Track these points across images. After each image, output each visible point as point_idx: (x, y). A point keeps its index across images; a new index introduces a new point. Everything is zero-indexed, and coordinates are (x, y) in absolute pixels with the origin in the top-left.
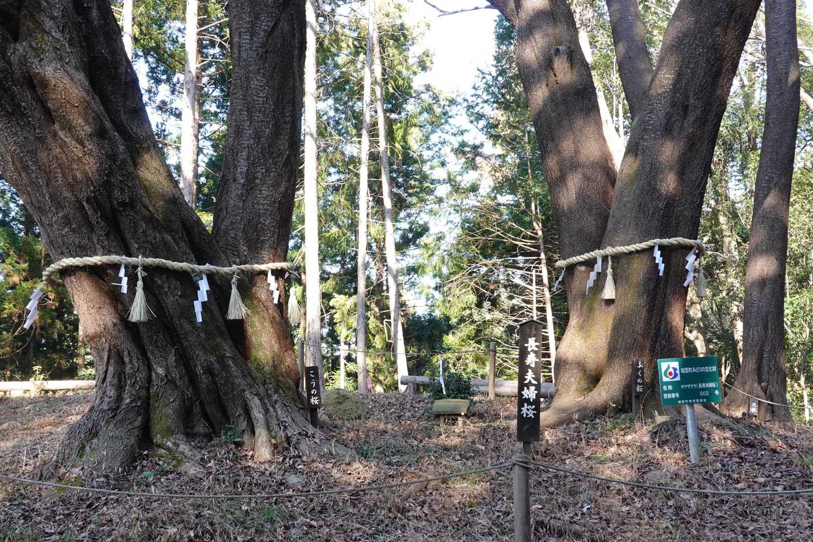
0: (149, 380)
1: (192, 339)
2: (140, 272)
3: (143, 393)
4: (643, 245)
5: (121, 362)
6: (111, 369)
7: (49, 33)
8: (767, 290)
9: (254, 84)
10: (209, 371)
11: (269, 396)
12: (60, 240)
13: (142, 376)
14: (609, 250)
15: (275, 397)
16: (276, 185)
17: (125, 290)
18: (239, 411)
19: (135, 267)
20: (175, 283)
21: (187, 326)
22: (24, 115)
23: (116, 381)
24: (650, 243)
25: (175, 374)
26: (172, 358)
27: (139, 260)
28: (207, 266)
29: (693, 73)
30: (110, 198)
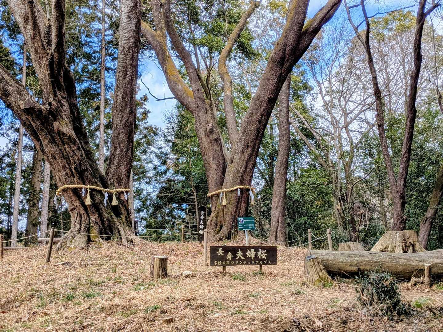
0: (89, 222)
1: (103, 210)
2: (89, 190)
3: (88, 226)
4: (235, 188)
5: (81, 217)
6: (78, 219)
7: (64, 119)
8: (279, 209)
9: (121, 135)
10: (108, 219)
11: (125, 228)
12: (64, 180)
13: (87, 221)
14: (225, 190)
15: (127, 228)
16: (127, 166)
17: (83, 195)
18: (116, 232)
19: (87, 189)
20: (98, 194)
21: (102, 206)
22: (56, 143)
23: (79, 222)
24: (237, 187)
25: (98, 220)
26: (97, 215)
27: (88, 186)
28: (107, 189)
29: (250, 135)
30: (80, 167)
